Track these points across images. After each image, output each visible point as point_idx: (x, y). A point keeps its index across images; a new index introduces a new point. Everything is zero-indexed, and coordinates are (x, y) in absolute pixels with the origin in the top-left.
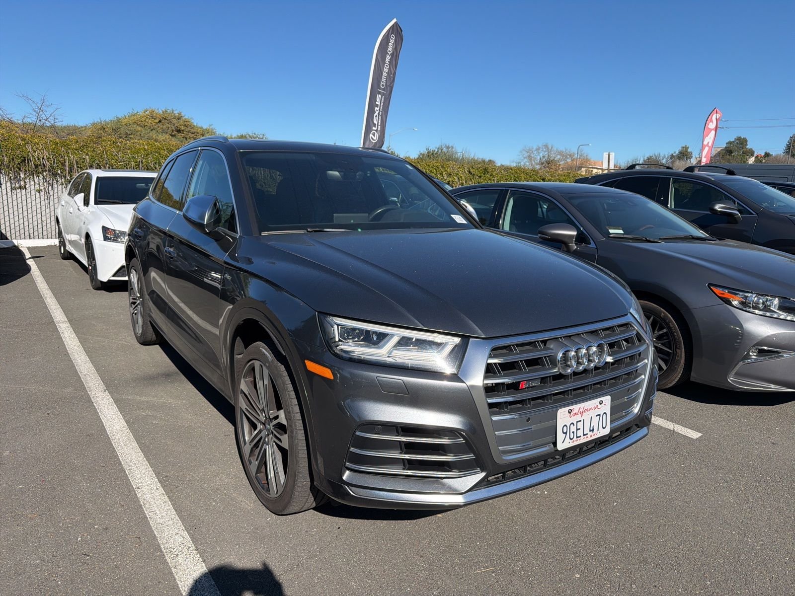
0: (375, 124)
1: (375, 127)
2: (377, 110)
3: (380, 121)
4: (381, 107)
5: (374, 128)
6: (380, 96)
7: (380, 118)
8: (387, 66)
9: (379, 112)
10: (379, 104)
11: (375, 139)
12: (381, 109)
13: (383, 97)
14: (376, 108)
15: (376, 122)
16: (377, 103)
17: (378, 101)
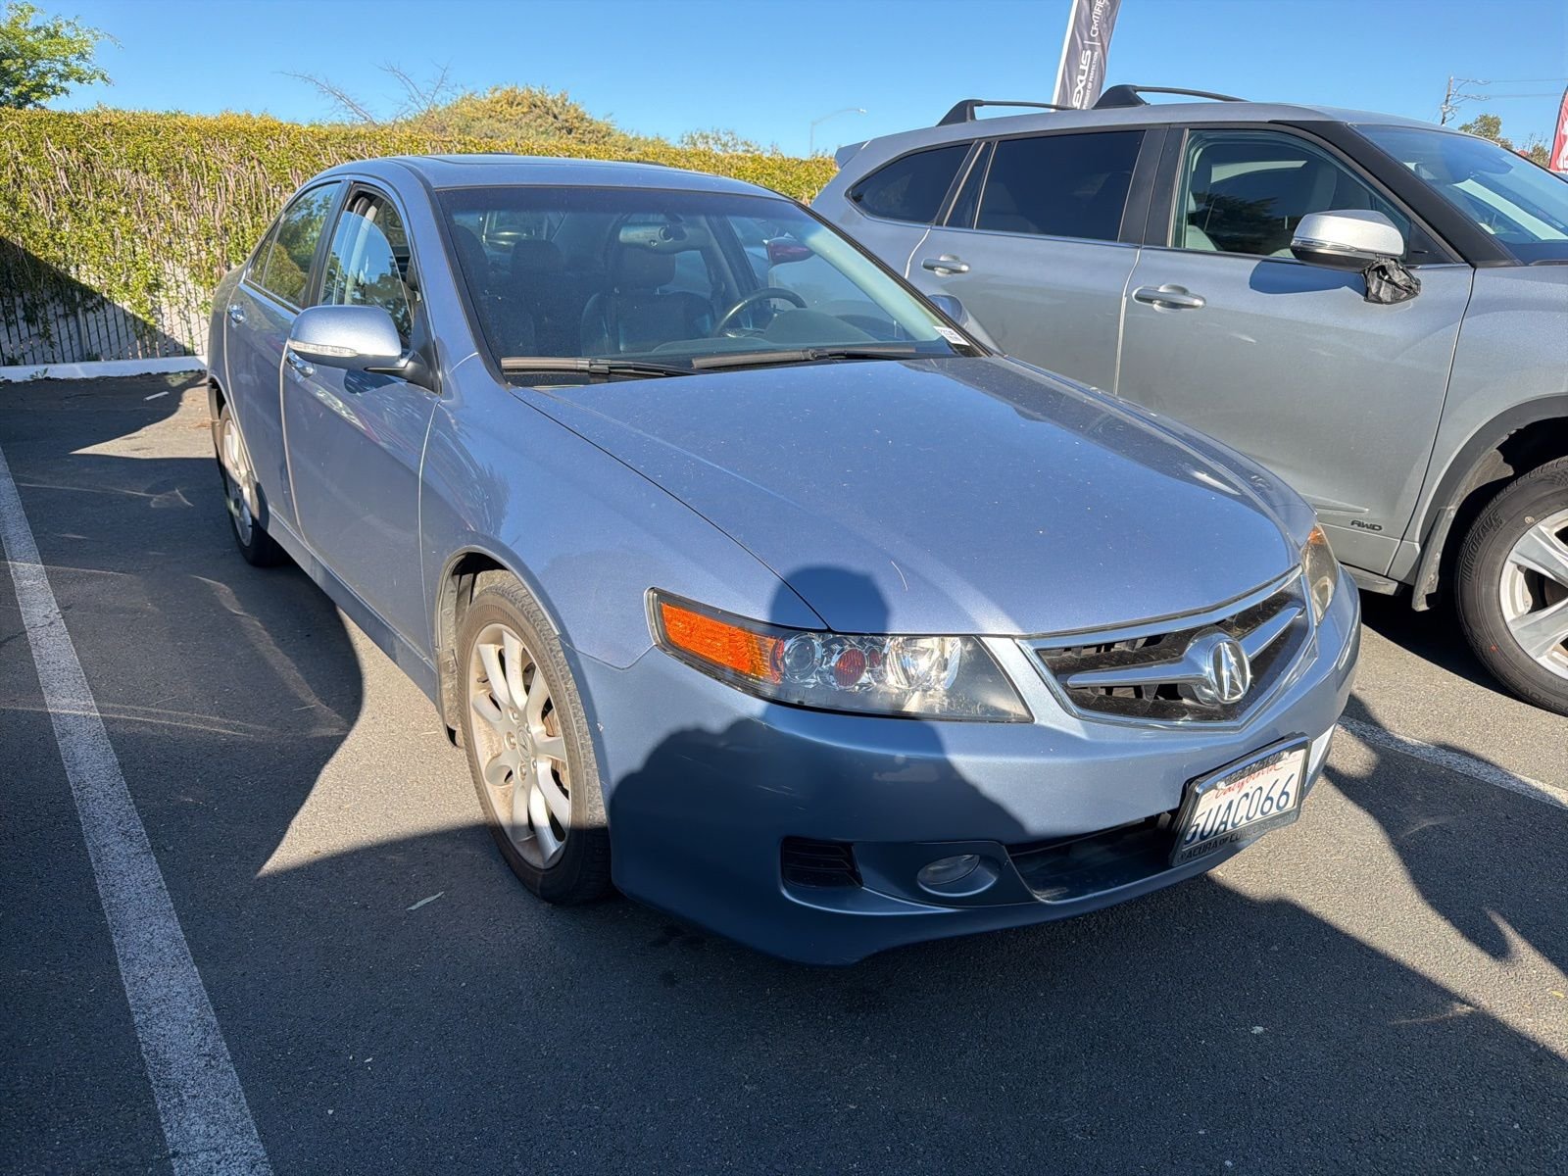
6: (1089, 53)
14: (1080, 77)
16: (1081, 68)
17: (1084, 62)
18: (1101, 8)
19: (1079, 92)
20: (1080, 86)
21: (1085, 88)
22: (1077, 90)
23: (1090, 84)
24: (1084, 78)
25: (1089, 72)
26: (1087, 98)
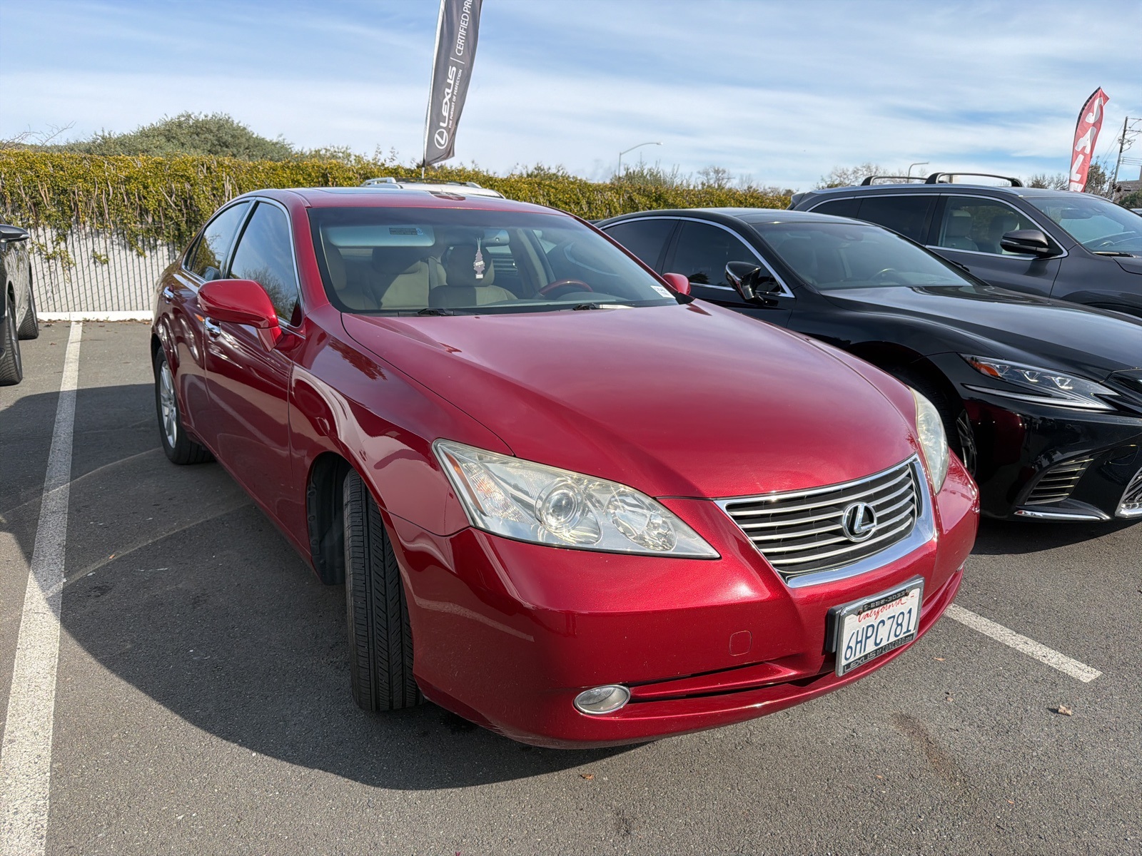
0: (445, 117)
1: (444, 122)
2: (448, 94)
3: (452, 113)
4: (456, 89)
5: (442, 124)
6: (454, 69)
7: (453, 106)
8: (465, 17)
9: (452, 97)
10: (452, 82)
11: (442, 142)
12: (455, 92)
13: (461, 71)
14: (447, 90)
15: (445, 114)
16: (449, 81)
17: (450, 77)
18: (465, 30)
19: (446, 103)
20: (446, 99)
21: (450, 100)
22: (444, 101)
23: (454, 97)
24: (450, 91)
25: (454, 84)
26: (453, 109)
